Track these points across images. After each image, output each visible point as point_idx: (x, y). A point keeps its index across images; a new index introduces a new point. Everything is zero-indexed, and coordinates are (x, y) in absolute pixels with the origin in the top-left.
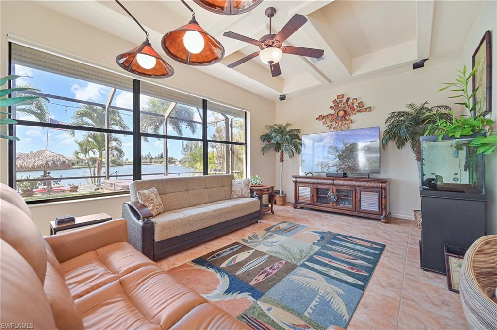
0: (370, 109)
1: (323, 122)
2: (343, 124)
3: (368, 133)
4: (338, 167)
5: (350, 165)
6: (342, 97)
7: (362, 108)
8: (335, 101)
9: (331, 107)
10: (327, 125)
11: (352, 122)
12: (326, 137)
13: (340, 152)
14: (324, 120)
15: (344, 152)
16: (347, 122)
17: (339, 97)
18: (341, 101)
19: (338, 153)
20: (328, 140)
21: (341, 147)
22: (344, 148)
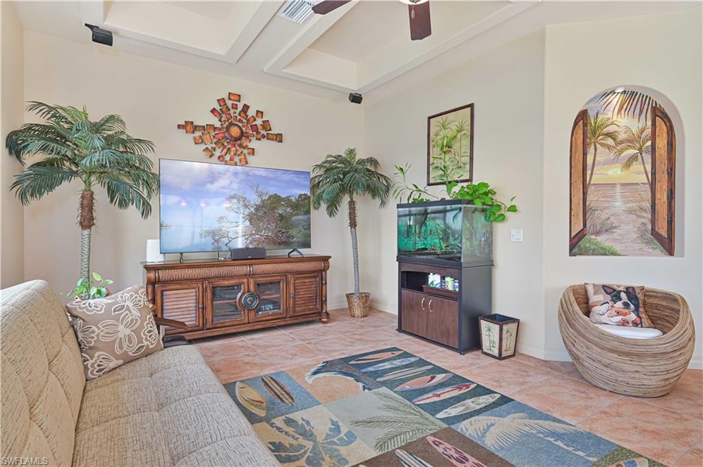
0: (279, 138)
1: (195, 138)
2: (239, 153)
3: (295, 179)
4: (247, 239)
5: (270, 234)
6: (237, 98)
7: (265, 132)
8: (221, 101)
9: (213, 111)
10: (204, 147)
11: (253, 154)
12: (224, 174)
13: (252, 209)
14: (198, 134)
15: (258, 208)
16: (245, 151)
17: (232, 97)
18: (235, 107)
19: (247, 212)
20: (228, 181)
21: (254, 199)
22: (258, 202)
